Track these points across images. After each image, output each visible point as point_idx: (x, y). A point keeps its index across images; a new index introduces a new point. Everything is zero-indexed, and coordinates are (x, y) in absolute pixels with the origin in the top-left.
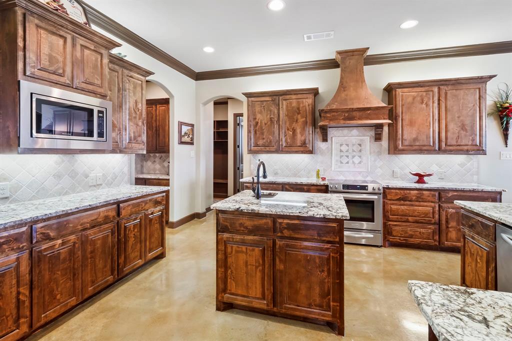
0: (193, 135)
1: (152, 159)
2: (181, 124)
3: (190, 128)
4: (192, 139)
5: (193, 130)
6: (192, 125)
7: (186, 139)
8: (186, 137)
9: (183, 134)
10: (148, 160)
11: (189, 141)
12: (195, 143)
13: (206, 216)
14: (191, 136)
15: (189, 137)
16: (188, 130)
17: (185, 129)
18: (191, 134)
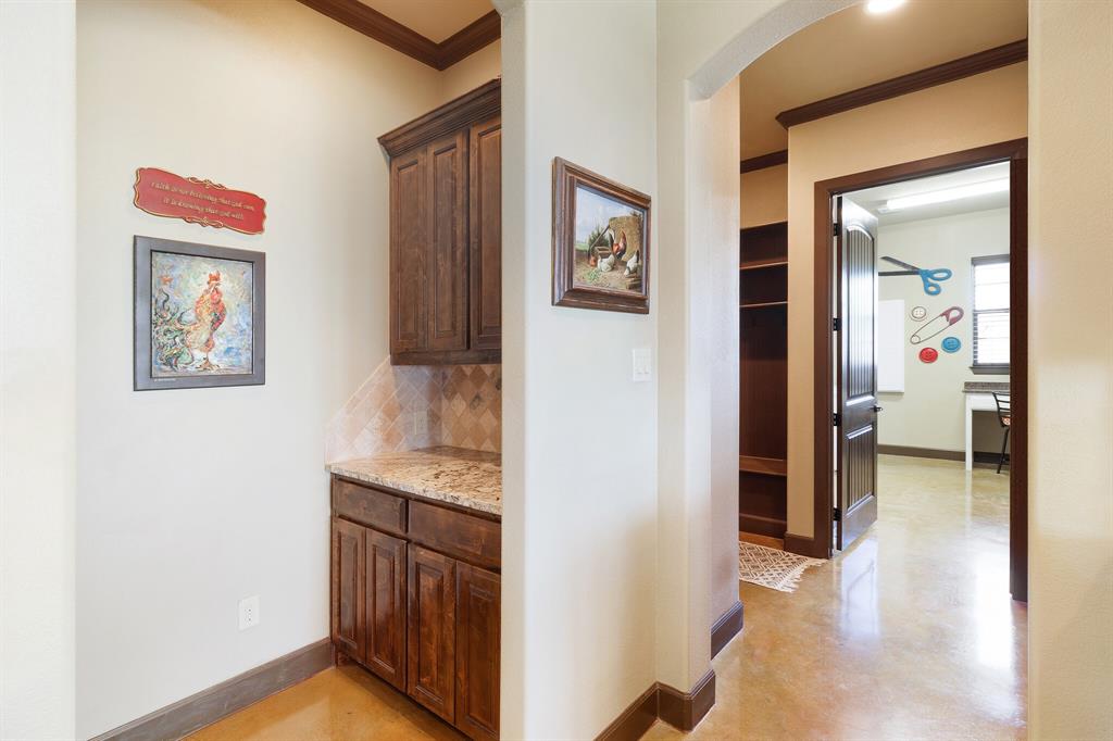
0: (643, 254)
1: (469, 385)
2: (570, 179)
3: (624, 211)
4: (639, 279)
5: (642, 229)
6: (640, 202)
7: (602, 275)
8: (604, 264)
9: (582, 240)
10: (454, 393)
11: (623, 289)
12: (653, 302)
13: (712, 702)
14: (632, 263)
15: (618, 263)
16: (614, 222)
17: (593, 214)
18: (633, 247)
